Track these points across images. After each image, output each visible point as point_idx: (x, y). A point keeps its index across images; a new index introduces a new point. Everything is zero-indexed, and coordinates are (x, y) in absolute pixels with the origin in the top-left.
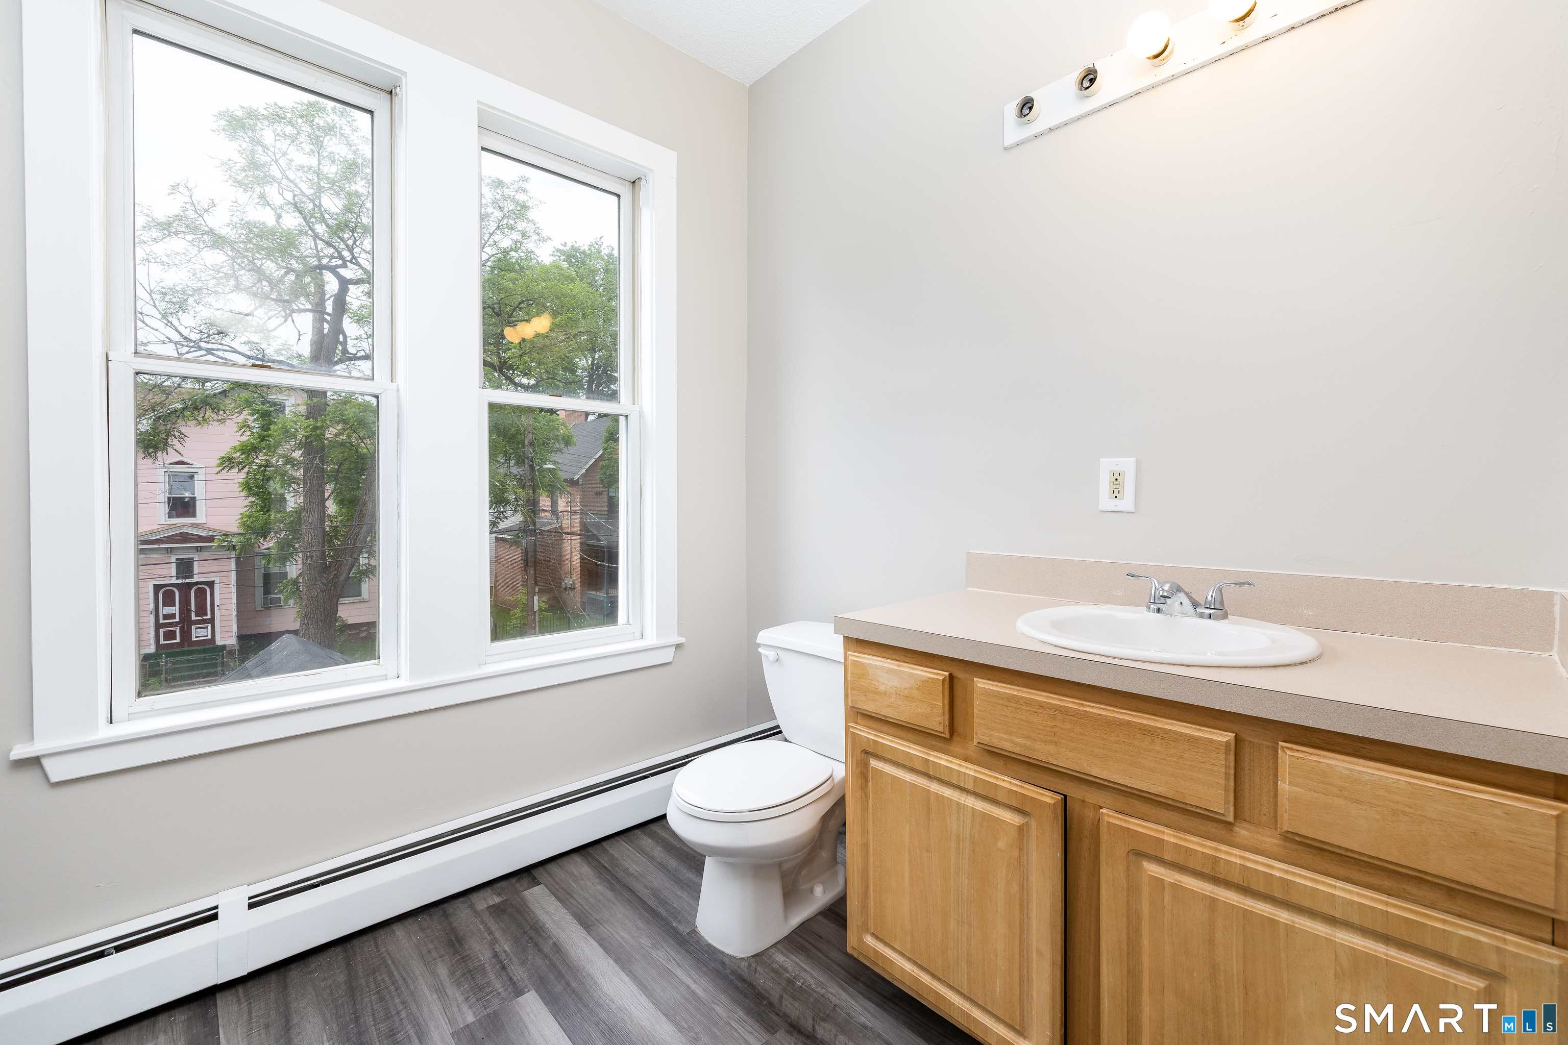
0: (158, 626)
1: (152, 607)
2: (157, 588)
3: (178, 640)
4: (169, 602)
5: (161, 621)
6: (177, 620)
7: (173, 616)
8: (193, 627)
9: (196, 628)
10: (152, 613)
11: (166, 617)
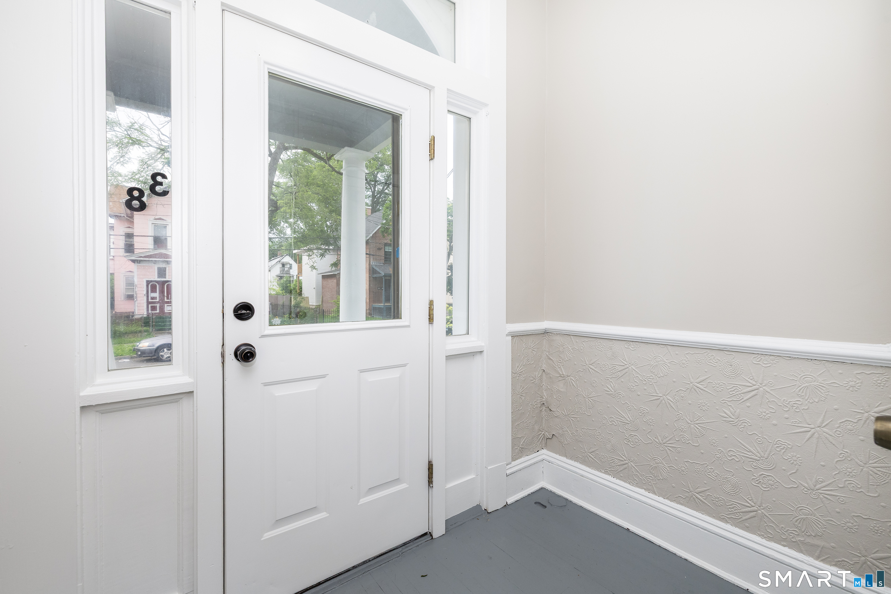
0: (148, 303)
1: (145, 292)
2: (148, 282)
3: (158, 311)
4: (154, 289)
5: (150, 300)
6: (158, 300)
7: (155, 298)
8: (166, 305)
9: (167, 306)
10: (145, 296)
11: (153, 298)
